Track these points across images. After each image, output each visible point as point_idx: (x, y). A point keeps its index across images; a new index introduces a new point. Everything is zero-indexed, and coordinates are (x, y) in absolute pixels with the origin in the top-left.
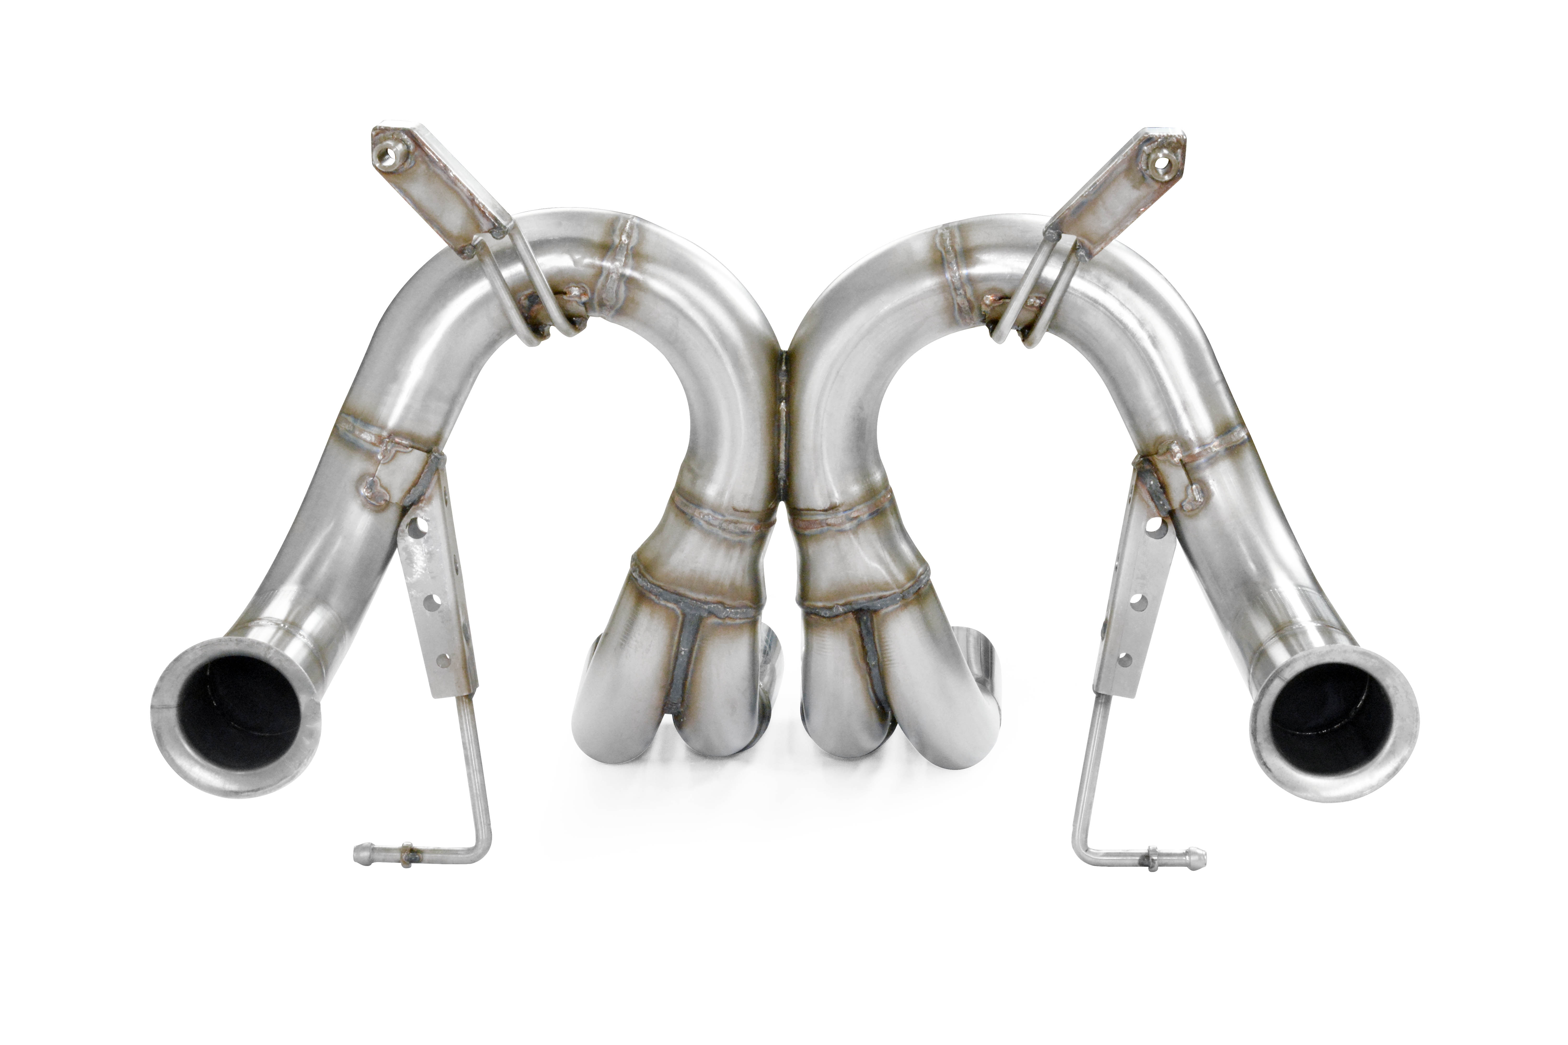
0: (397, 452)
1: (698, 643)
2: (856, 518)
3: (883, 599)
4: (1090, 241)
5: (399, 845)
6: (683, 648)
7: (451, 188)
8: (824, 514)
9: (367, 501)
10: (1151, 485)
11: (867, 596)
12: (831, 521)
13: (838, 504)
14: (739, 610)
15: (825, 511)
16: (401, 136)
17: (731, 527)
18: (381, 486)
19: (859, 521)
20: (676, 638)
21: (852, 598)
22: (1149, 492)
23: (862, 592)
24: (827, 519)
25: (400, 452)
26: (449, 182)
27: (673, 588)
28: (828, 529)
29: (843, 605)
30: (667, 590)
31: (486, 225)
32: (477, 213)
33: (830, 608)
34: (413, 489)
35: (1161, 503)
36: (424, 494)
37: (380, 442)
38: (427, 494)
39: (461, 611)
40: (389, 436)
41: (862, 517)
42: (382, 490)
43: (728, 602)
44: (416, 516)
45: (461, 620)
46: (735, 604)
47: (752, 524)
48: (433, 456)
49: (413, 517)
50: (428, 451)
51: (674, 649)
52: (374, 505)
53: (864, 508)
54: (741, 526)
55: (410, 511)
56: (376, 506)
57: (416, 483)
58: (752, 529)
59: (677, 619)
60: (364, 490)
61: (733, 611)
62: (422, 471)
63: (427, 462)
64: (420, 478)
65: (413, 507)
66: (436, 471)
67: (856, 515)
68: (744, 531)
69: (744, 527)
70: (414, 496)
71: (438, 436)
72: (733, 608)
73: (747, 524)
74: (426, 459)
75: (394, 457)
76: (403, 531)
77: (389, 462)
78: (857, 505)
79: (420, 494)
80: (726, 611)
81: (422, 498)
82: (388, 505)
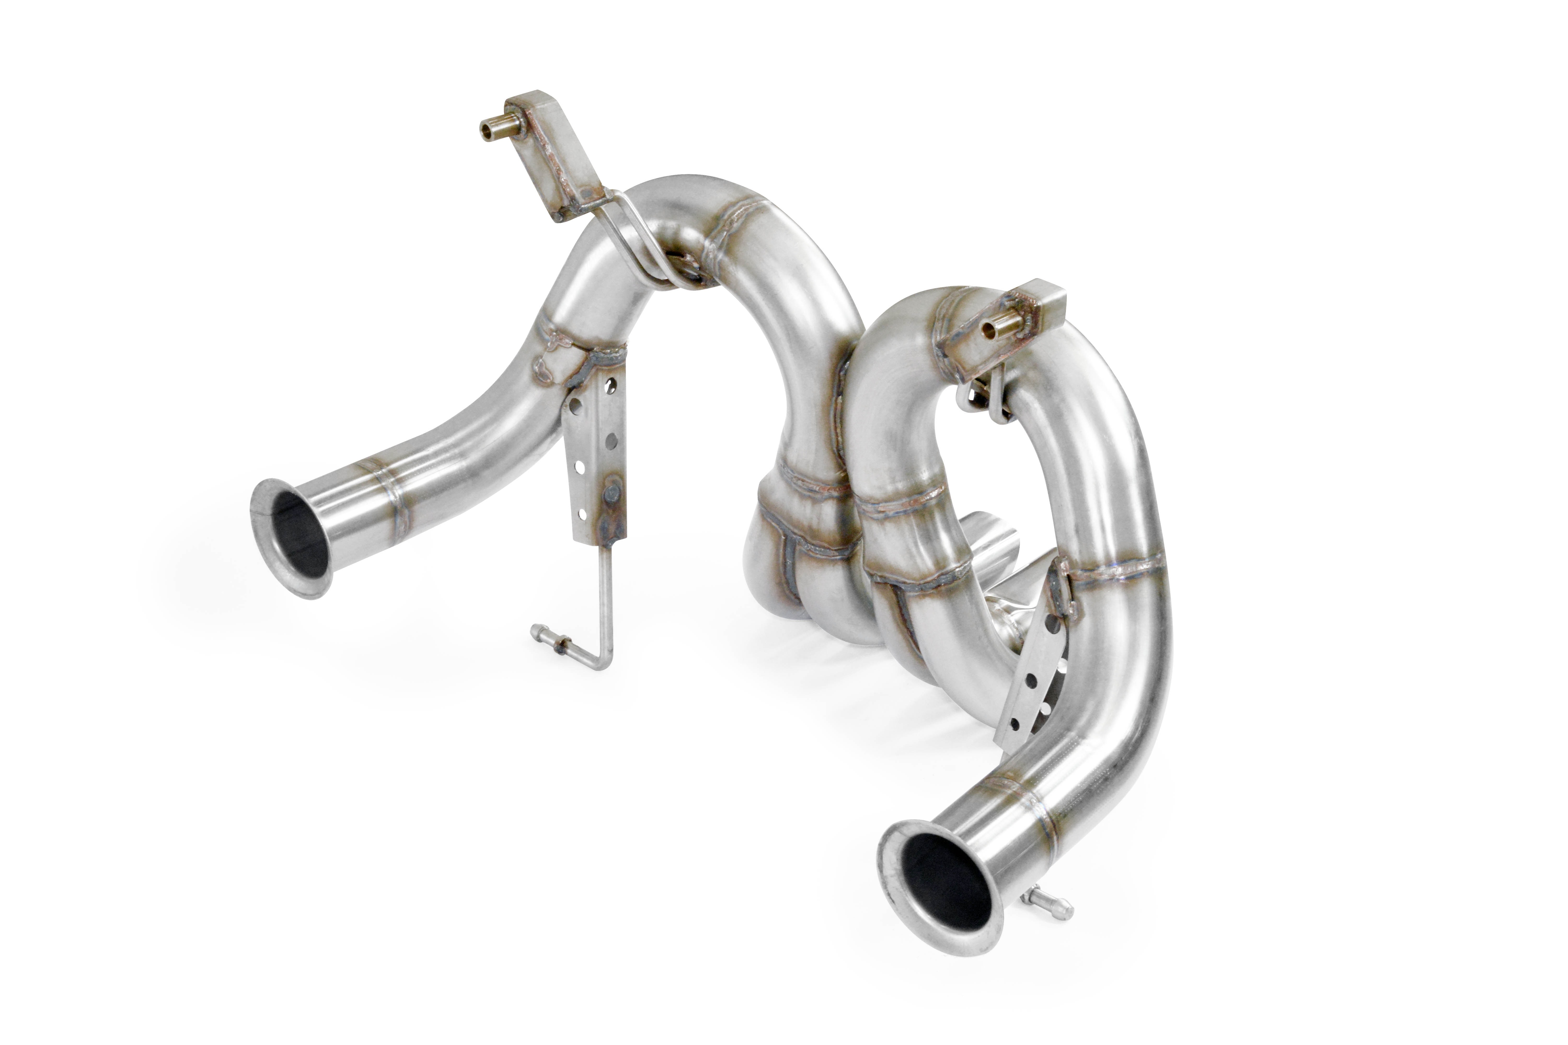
0: (559, 345)
1: (795, 560)
2: (883, 512)
3: (905, 585)
9: (537, 376)
10: (1053, 585)
11: (895, 577)
12: (864, 507)
13: (872, 497)
14: (817, 548)
17: (800, 483)
18: (546, 369)
19: (885, 515)
20: (781, 551)
21: (887, 575)
22: (1051, 590)
23: (892, 573)
25: (560, 345)
29: (881, 577)
34: (575, 376)
35: (1058, 603)
36: (582, 382)
37: (551, 334)
38: (585, 382)
39: (610, 478)
40: (556, 332)
41: (888, 513)
42: (547, 372)
43: (809, 539)
44: (576, 397)
45: (605, 486)
46: (814, 542)
47: (818, 486)
48: (592, 355)
49: (574, 397)
50: (588, 350)
51: (781, 559)
52: (542, 381)
53: (894, 505)
54: (808, 484)
55: (573, 392)
56: (543, 382)
57: (577, 372)
58: (819, 489)
59: (780, 537)
60: (536, 368)
61: (812, 547)
62: (583, 364)
63: (586, 358)
64: (580, 368)
65: (575, 390)
66: (593, 367)
67: (882, 510)
68: (811, 489)
69: (811, 486)
70: (575, 382)
71: (600, 340)
72: (813, 545)
73: (813, 485)
74: (585, 356)
75: (556, 349)
76: (566, 406)
77: (553, 351)
78: (886, 501)
79: (580, 381)
80: (807, 545)
81: (581, 385)
82: (552, 384)
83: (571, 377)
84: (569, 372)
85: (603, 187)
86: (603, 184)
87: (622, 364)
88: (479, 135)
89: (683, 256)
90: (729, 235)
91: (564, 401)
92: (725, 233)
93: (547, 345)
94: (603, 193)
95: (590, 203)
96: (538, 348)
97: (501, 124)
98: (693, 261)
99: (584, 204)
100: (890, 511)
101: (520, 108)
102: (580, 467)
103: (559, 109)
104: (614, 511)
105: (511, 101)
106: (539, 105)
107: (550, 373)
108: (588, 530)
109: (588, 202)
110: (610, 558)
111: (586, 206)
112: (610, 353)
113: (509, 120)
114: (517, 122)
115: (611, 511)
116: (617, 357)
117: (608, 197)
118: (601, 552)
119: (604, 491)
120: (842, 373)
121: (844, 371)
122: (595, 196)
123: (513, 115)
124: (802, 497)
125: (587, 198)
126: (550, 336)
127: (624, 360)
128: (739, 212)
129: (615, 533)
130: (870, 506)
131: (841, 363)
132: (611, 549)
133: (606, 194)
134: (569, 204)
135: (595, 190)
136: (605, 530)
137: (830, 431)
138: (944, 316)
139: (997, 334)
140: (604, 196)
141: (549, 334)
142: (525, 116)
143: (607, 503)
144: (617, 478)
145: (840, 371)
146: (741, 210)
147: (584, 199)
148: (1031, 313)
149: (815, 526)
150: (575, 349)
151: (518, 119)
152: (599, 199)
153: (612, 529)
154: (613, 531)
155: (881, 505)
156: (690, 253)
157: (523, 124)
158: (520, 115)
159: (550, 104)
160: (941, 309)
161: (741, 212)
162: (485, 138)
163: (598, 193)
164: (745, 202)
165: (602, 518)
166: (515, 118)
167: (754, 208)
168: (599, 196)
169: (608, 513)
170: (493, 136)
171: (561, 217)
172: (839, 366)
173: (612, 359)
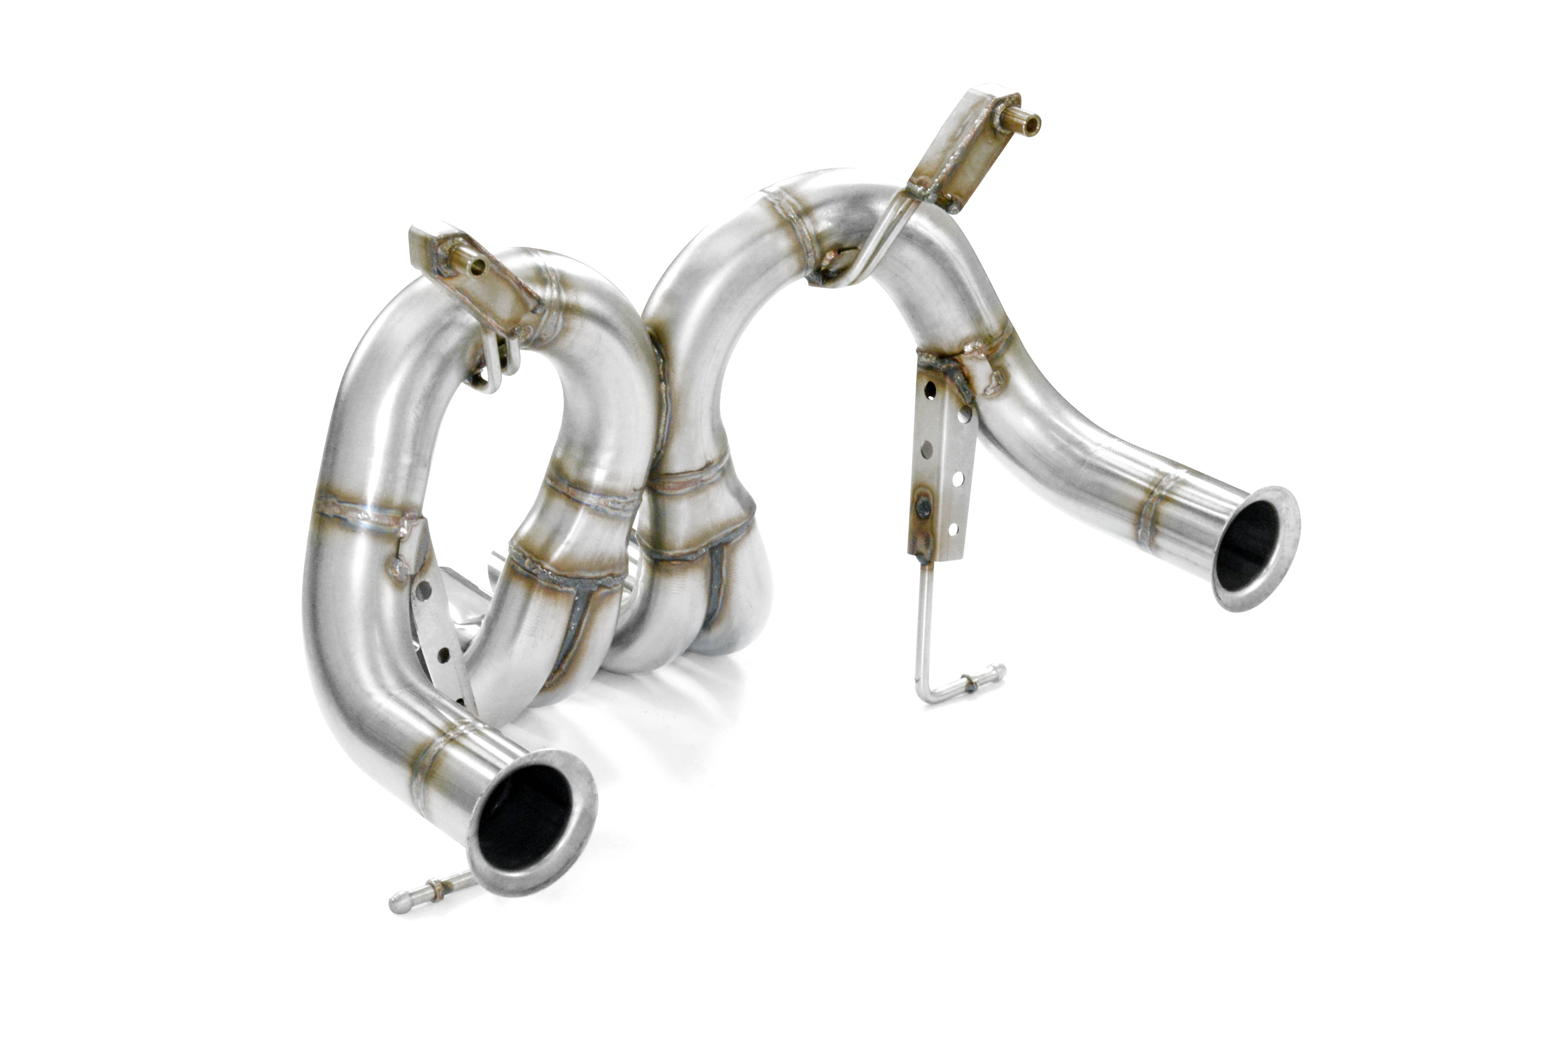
1: (587, 615)
4: (961, 196)
5: (422, 885)
6: (574, 623)
7: (502, 278)
8: (699, 473)
9: (398, 581)
10: (958, 380)
11: (724, 532)
12: (705, 477)
13: (711, 461)
15: (702, 469)
16: (457, 241)
18: (405, 563)
19: (723, 470)
24: (703, 477)
25: (413, 526)
26: (500, 273)
27: (575, 574)
28: (702, 485)
29: (704, 547)
30: (569, 578)
31: (532, 304)
32: (524, 295)
33: (696, 552)
34: (419, 556)
35: (967, 392)
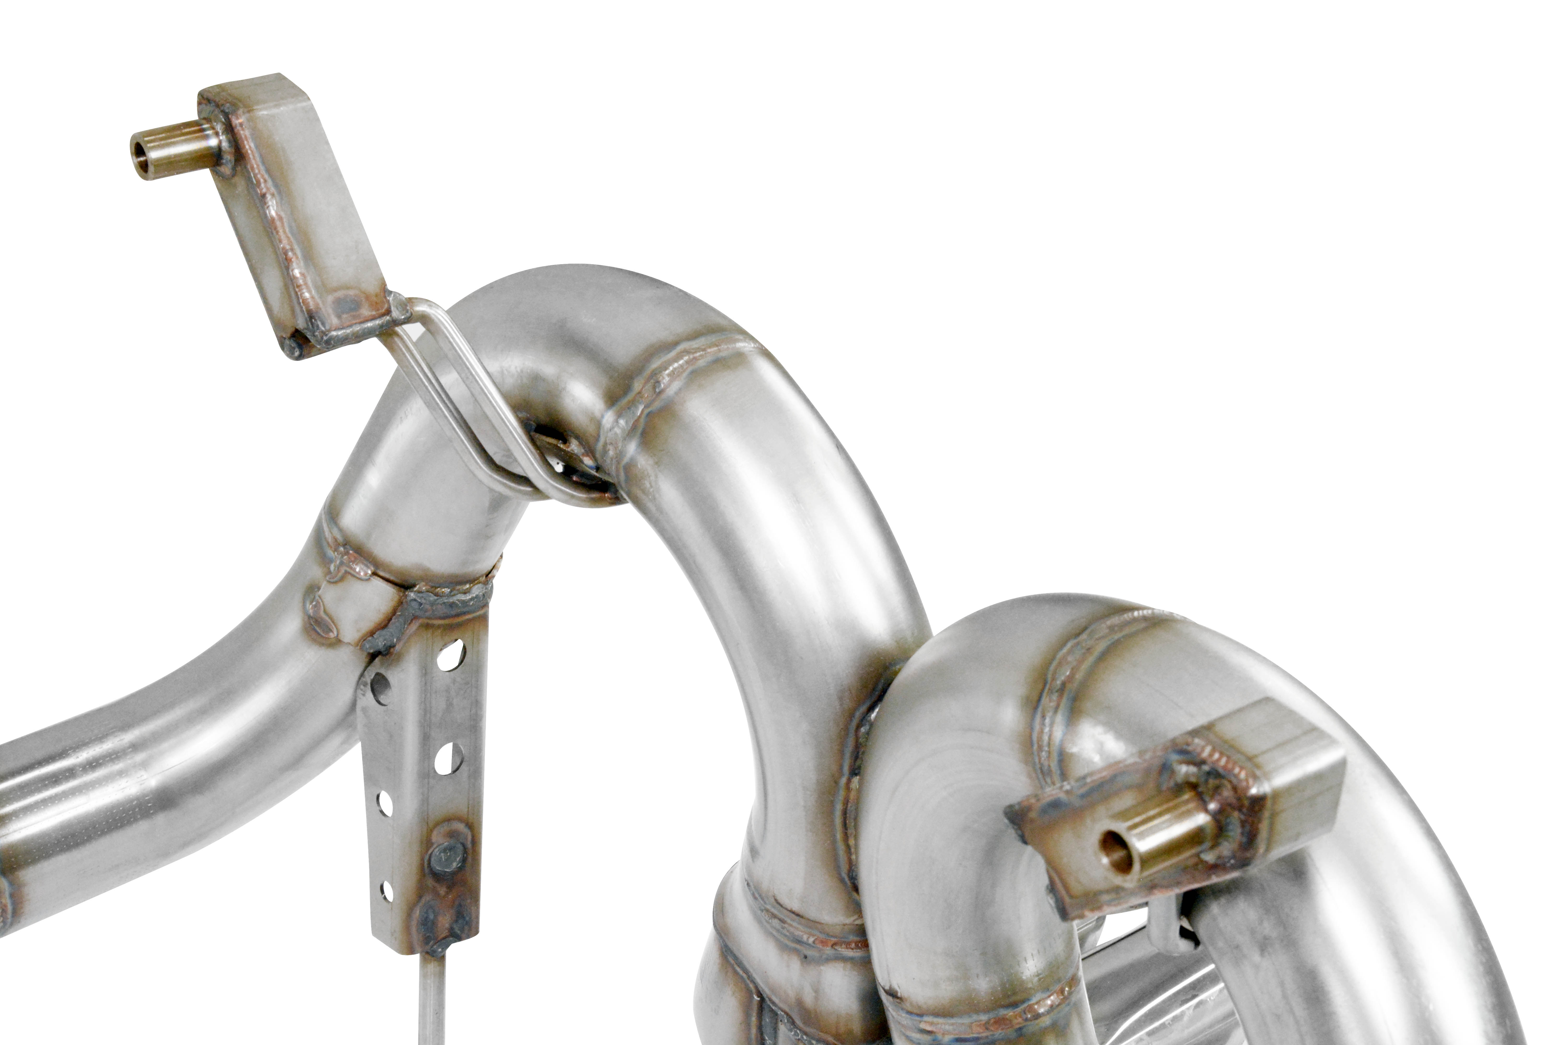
0: (350, 572)
2: (930, 1033)
9: (311, 624)
17: (776, 922)
18: (328, 613)
20: (754, 1018)
34: (380, 632)
36: (393, 646)
37: (336, 550)
38: (397, 647)
39: (445, 828)
40: (344, 545)
41: (939, 1036)
42: (327, 618)
43: (799, 1022)
44: (382, 671)
45: (432, 844)
46: (807, 1029)
47: (813, 936)
48: (412, 595)
49: (378, 671)
50: (403, 585)
51: (754, 1031)
52: (318, 634)
53: (952, 1024)
54: (792, 929)
55: (377, 660)
56: (322, 636)
57: (384, 625)
58: (814, 942)
59: (751, 997)
60: (309, 607)
61: (805, 1037)
62: (394, 612)
63: (400, 603)
64: (390, 620)
65: (380, 657)
66: (412, 620)
67: (929, 1028)
68: (800, 939)
69: (797, 933)
70: (380, 643)
71: (426, 570)
72: (806, 1034)
73: (802, 932)
74: (396, 598)
75: (342, 579)
76: (365, 685)
77: (335, 583)
78: (936, 1014)
79: (389, 644)
80: (796, 1032)
81: (392, 650)
82: (337, 642)
83: (372, 633)
84: (367, 625)
85: (384, 291)
86: (390, 287)
87: (481, 612)
88: (129, 162)
89: (565, 441)
90: (649, 414)
91: (362, 675)
92: (641, 408)
93: (329, 568)
94: (386, 306)
95: (350, 326)
96: (316, 572)
97: (174, 144)
98: (583, 455)
99: (336, 329)
100: (943, 1034)
101: (223, 111)
102: (387, 803)
103: (311, 117)
104: (450, 888)
105: (211, 96)
106: (266, 109)
107: (333, 622)
108: (395, 921)
109: (348, 323)
110: (441, 974)
111: (340, 333)
112: (450, 595)
113: (197, 135)
114: (213, 142)
115: (442, 891)
116: (464, 603)
117: (396, 314)
118: (424, 961)
119: (430, 852)
120: (863, 730)
121: (867, 727)
122: (366, 312)
123: (205, 126)
124: (783, 948)
125: (345, 316)
126: (334, 552)
127: (486, 605)
128: (676, 365)
129: (451, 929)
130: (904, 1015)
131: (863, 709)
132: (443, 958)
133: (392, 308)
134: (305, 326)
135: (367, 298)
136: (429, 924)
137: (834, 842)
138: (1064, 684)
139: (1137, 866)
140: (388, 312)
141: (333, 550)
142: (230, 129)
143: (437, 877)
144: (460, 827)
145: (859, 727)
146: (681, 362)
147: (339, 317)
148: (1240, 809)
149: (809, 999)
150: (378, 583)
151: (217, 134)
152: (373, 318)
153: (445, 921)
154: (447, 926)
155: (926, 1018)
156: (577, 437)
157: (225, 145)
158: (219, 128)
159: (291, 107)
160: (1060, 664)
161: (681, 366)
162: (140, 169)
163: (374, 305)
164: (694, 344)
165: (423, 900)
166: (209, 132)
167: (709, 358)
168: (374, 313)
169: (436, 894)
170: (151, 168)
171: (297, 349)
172: (858, 714)
173: (452, 605)
